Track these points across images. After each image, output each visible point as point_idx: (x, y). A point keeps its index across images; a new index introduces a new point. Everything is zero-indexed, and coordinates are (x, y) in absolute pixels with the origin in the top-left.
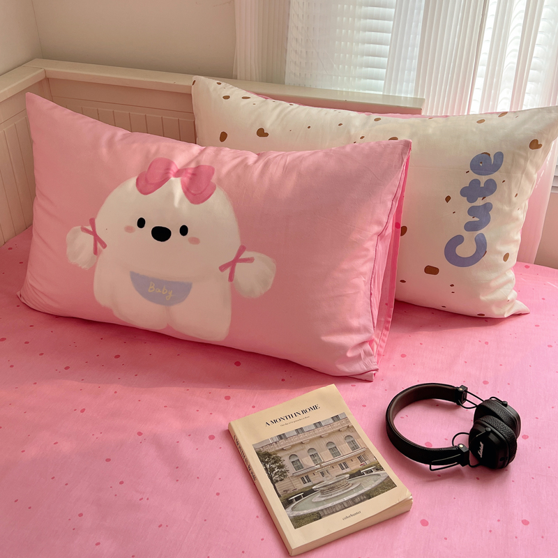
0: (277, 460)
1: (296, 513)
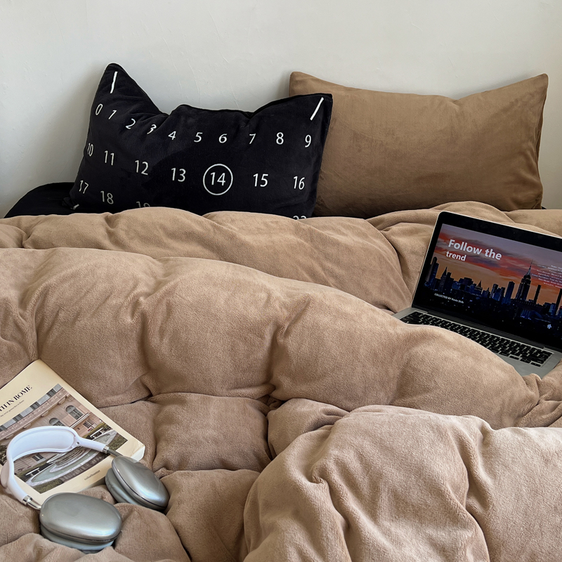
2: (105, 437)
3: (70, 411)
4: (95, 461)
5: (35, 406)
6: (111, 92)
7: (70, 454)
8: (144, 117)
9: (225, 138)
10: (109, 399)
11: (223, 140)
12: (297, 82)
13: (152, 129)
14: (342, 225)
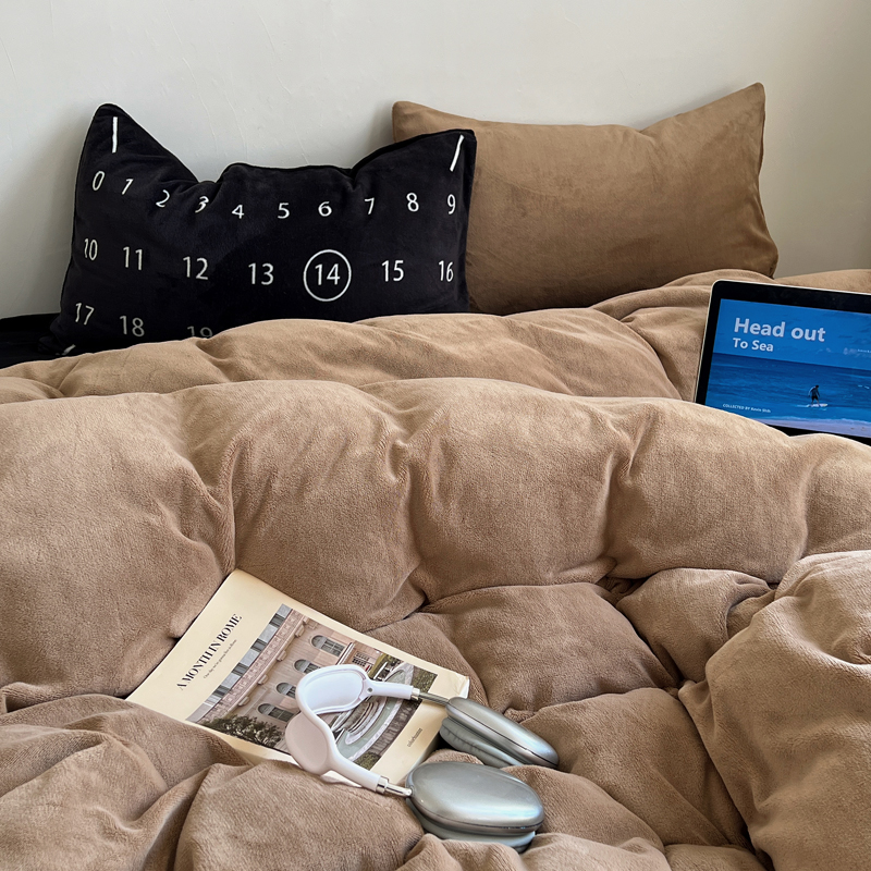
2: (399, 676)
3: (320, 645)
4: (403, 717)
5: (258, 645)
6: (114, 150)
7: (358, 711)
8: (181, 187)
9: (328, 207)
10: (373, 615)
11: (325, 211)
12: (406, 117)
13: (204, 205)
14: (566, 318)
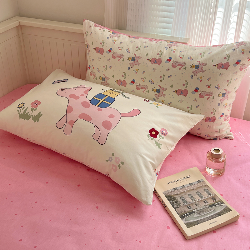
0: (175, 199)
1: (187, 222)
